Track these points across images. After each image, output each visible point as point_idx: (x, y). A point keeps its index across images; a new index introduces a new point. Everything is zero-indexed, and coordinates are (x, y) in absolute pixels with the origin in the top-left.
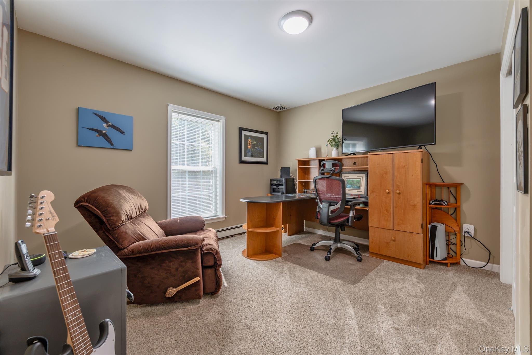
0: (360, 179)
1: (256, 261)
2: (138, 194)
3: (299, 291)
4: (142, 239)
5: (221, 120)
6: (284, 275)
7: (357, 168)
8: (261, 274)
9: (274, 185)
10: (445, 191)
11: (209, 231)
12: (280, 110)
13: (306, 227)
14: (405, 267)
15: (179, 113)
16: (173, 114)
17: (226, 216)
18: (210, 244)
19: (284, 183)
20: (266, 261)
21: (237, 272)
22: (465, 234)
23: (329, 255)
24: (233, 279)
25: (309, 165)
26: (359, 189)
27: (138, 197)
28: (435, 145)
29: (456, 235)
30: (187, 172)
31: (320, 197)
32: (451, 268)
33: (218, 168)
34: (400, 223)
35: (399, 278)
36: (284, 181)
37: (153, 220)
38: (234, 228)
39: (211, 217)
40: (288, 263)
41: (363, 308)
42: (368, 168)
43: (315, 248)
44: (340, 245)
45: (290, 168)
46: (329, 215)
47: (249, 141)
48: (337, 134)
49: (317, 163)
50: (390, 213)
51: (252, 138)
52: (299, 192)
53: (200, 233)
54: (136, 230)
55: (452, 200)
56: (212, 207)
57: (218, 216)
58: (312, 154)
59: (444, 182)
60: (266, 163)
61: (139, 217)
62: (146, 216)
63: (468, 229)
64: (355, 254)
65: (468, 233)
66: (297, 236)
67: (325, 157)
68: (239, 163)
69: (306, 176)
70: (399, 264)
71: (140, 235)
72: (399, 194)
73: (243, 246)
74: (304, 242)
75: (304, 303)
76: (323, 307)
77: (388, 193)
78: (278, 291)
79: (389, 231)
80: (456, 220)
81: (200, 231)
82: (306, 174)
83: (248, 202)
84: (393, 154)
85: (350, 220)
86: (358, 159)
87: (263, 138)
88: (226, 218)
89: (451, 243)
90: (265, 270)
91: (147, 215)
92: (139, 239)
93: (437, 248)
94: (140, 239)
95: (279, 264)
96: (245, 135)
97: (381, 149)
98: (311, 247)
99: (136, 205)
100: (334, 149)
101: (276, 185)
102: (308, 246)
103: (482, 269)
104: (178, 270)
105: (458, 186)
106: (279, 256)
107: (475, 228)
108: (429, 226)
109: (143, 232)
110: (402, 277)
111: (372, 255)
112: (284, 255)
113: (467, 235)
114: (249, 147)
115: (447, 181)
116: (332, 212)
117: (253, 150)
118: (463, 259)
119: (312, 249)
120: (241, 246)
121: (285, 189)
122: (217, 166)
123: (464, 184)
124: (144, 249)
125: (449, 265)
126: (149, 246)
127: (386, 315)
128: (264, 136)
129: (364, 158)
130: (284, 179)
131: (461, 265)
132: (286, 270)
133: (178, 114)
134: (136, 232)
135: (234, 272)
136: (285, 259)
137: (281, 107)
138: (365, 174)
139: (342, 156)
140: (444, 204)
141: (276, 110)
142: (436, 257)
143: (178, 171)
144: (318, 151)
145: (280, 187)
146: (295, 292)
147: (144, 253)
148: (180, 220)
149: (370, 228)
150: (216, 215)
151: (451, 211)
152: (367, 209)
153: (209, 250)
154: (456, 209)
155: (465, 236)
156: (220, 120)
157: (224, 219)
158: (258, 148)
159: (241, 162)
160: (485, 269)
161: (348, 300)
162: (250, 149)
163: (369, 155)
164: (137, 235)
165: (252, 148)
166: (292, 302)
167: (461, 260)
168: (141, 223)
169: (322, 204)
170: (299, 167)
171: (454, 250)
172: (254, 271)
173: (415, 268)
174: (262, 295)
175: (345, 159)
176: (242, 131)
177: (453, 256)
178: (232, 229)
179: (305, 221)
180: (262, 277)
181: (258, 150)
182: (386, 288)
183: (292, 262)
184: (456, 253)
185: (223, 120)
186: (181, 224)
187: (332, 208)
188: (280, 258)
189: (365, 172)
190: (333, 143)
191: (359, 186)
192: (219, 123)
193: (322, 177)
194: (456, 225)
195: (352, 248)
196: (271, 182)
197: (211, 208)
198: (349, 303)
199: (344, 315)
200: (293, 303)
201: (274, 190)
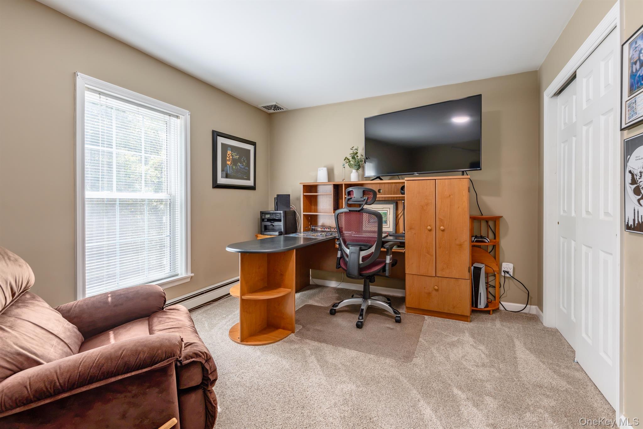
0: (386, 211)
1: (257, 347)
2: (7, 255)
3: (344, 392)
4: (25, 363)
5: (183, 116)
6: (310, 365)
7: (383, 197)
8: (273, 370)
9: (266, 220)
10: (484, 224)
11: (176, 311)
12: (273, 111)
13: (312, 278)
14: (451, 322)
15: (100, 93)
16: (88, 95)
17: (193, 275)
18: (191, 344)
19: (282, 217)
20: (273, 344)
21: (231, 375)
22: (505, 275)
23: (362, 321)
24: (229, 392)
25: (317, 193)
26: (386, 224)
27: (7, 261)
28: (481, 171)
29: (495, 276)
30: (118, 202)
31: (344, 237)
32: (494, 315)
33: (176, 195)
34: (444, 268)
35: (453, 340)
36: (282, 215)
37: (47, 305)
38: (206, 292)
39: (165, 279)
40: (308, 341)
41: (439, 400)
42: (404, 197)
43: (336, 310)
44: (371, 303)
45: (289, 195)
46: (360, 263)
47: (229, 153)
48: (356, 151)
49: (330, 189)
50: (432, 256)
51: (233, 148)
52: (305, 230)
53: (160, 319)
54: (8, 345)
55: (491, 235)
56: (166, 261)
57: (177, 275)
58: (321, 176)
59: (482, 215)
60: (253, 188)
61: (14, 307)
62: (30, 301)
63: (507, 268)
64: (393, 313)
65: (508, 272)
66: (303, 292)
67: (342, 181)
68: (213, 188)
69: (313, 207)
70: (443, 319)
71: (20, 354)
72: (443, 231)
73: (227, 322)
74: (317, 301)
75: (360, 413)
76: (388, 414)
77: (430, 230)
78: (311, 399)
79: (430, 278)
80: (495, 259)
81: (159, 315)
82: (312, 205)
83: (242, 253)
84: (435, 180)
85: (387, 268)
86: (383, 185)
87: (249, 151)
88: (192, 277)
89: (489, 286)
90: (277, 362)
91: (33, 298)
92: (19, 365)
93: (481, 293)
94: (22, 363)
95: (296, 346)
96: (222, 144)
97: (416, 173)
98: (331, 310)
99: (5, 283)
100: (354, 171)
101: (269, 220)
102: (325, 308)
103: (521, 313)
104: (127, 416)
105: (496, 220)
106: (291, 332)
107: (514, 268)
108: (472, 268)
109: (28, 345)
110: (456, 339)
111: (410, 311)
112: (298, 328)
113: (507, 275)
114: (229, 163)
115: (486, 214)
116: (364, 259)
117: (234, 167)
118: (502, 303)
119: (333, 312)
120: (224, 322)
121: (283, 226)
122: (175, 191)
123: (504, 217)
124: (36, 391)
125: (491, 312)
126: (52, 382)
127: (470, 404)
128: (251, 148)
129: (391, 184)
130: (282, 212)
131: (500, 310)
132: (311, 356)
133: (98, 95)
134: (9, 349)
135: (226, 377)
136: (302, 335)
137: (275, 106)
138: (393, 205)
139: (363, 180)
140: (487, 242)
141: (266, 110)
142: (480, 305)
143: (97, 201)
144: (330, 173)
145: (276, 223)
146: (338, 394)
147: (35, 401)
148: (112, 299)
149: (406, 275)
150: (173, 274)
151: (490, 249)
152: (403, 251)
153: (192, 358)
154: (494, 246)
155: (505, 276)
156: (180, 116)
157: (189, 280)
158: (242, 165)
159: (216, 186)
160: (525, 312)
161: (415, 392)
162: (229, 166)
163: (406, 180)
164: (11, 356)
165: (233, 165)
166: (342, 415)
167: (500, 304)
168: (19, 321)
169: (349, 248)
170: (304, 194)
171: (493, 294)
172: (259, 368)
173: (461, 322)
174: (289, 415)
175: (367, 185)
176: (218, 137)
177: (492, 301)
178: (203, 293)
179: (310, 269)
180: (278, 377)
181: (242, 168)
182: (448, 358)
183: (314, 339)
184: (495, 297)
185: (186, 116)
186: (115, 306)
187: (363, 254)
188: (293, 334)
189: (392, 202)
190: (351, 162)
191: (386, 220)
192: (179, 120)
193: (350, 210)
194: (495, 265)
195: (387, 306)
196: (261, 217)
197: (164, 263)
198: (419, 397)
199: (422, 419)
200: (344, 417)
201: (264, 229)
